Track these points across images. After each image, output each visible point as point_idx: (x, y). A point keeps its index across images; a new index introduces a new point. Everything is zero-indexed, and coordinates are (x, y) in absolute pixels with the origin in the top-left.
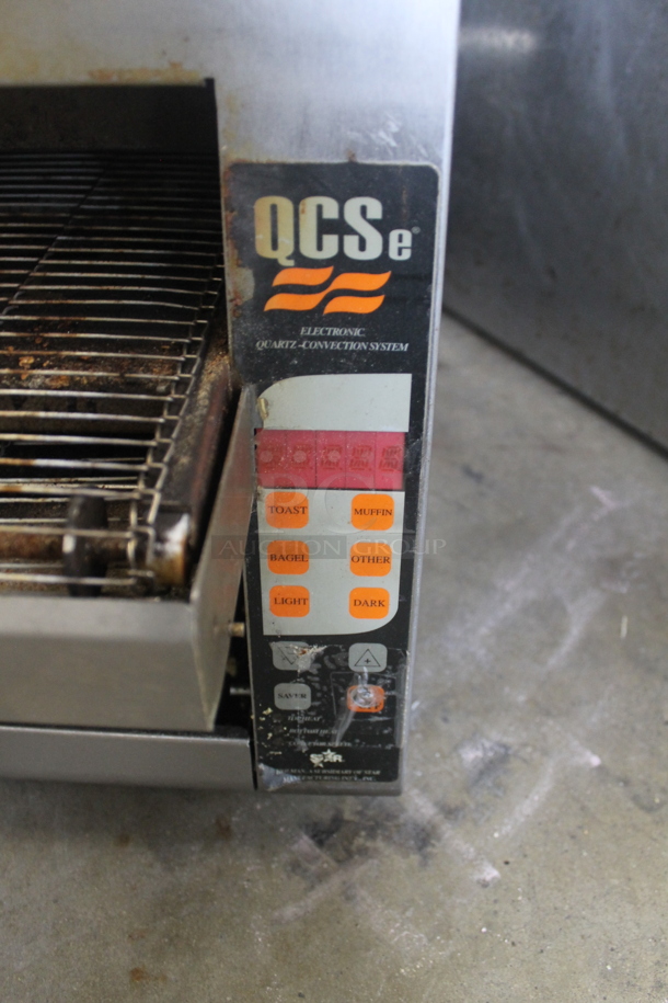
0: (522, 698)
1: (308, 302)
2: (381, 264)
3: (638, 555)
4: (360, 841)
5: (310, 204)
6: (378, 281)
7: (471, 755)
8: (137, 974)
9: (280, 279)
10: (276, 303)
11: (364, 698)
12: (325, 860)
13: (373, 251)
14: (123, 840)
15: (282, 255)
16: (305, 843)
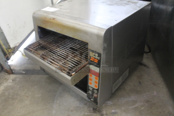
0: (123, 109)
1: (93, 60)
2: (97, 59)
3: (153, 102)
4: (97, 112)
5: (93, 53)
6: (97, 60)
7: (113, 111)
8: (72, 110)
9: (91, 58)
10: (91, 59)
11: (95, 95)
12: (92, 111)
13: (97, 58)
14: (78, 100)
15: (91, 56)
16: (92, 109)
